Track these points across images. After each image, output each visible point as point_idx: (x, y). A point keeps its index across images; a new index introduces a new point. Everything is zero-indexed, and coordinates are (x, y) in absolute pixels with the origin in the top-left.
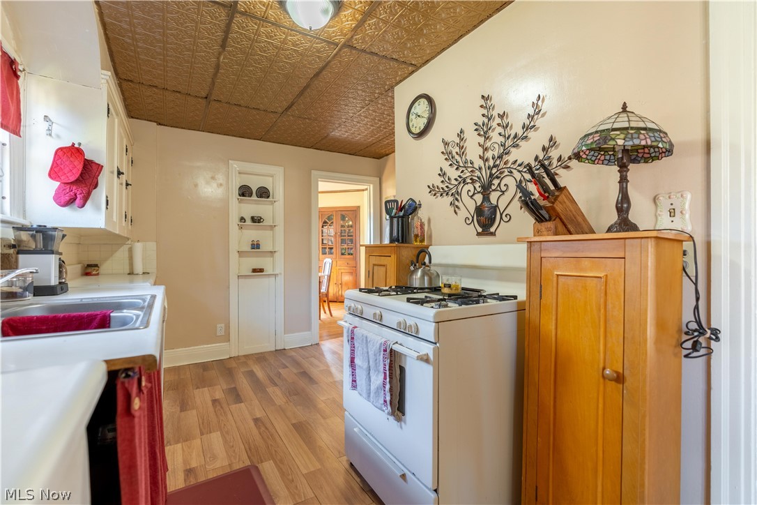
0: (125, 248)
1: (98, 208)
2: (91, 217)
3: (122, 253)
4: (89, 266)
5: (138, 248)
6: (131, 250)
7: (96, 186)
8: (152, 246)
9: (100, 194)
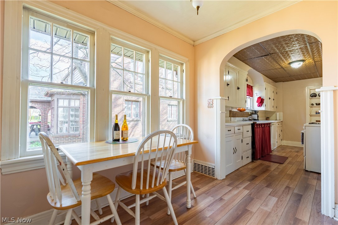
0: (275, 114)
1: (264, 107)
2: (263, 108)
3: (274, 115)
4: (267, 118)
5: (278, 114)
6: (276, 114)
7: (263, 103)
8: (282, 113)
9: (264, 104)
